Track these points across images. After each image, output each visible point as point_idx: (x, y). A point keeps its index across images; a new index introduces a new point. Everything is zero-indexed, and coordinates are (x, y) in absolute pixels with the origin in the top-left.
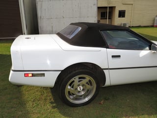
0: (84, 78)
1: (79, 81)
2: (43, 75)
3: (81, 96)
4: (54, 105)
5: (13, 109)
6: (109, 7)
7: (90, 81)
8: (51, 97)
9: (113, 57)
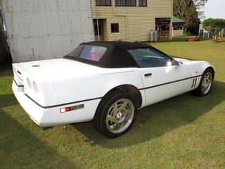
0: (122, 102)
1: (118, 107)
2: (83, 106)
3: (121, 124)
4: (92, 142)
5: (43, 161)
6: (99, 20)
7: (128, 105)
8: (82, 136)
9: (146, 75)
